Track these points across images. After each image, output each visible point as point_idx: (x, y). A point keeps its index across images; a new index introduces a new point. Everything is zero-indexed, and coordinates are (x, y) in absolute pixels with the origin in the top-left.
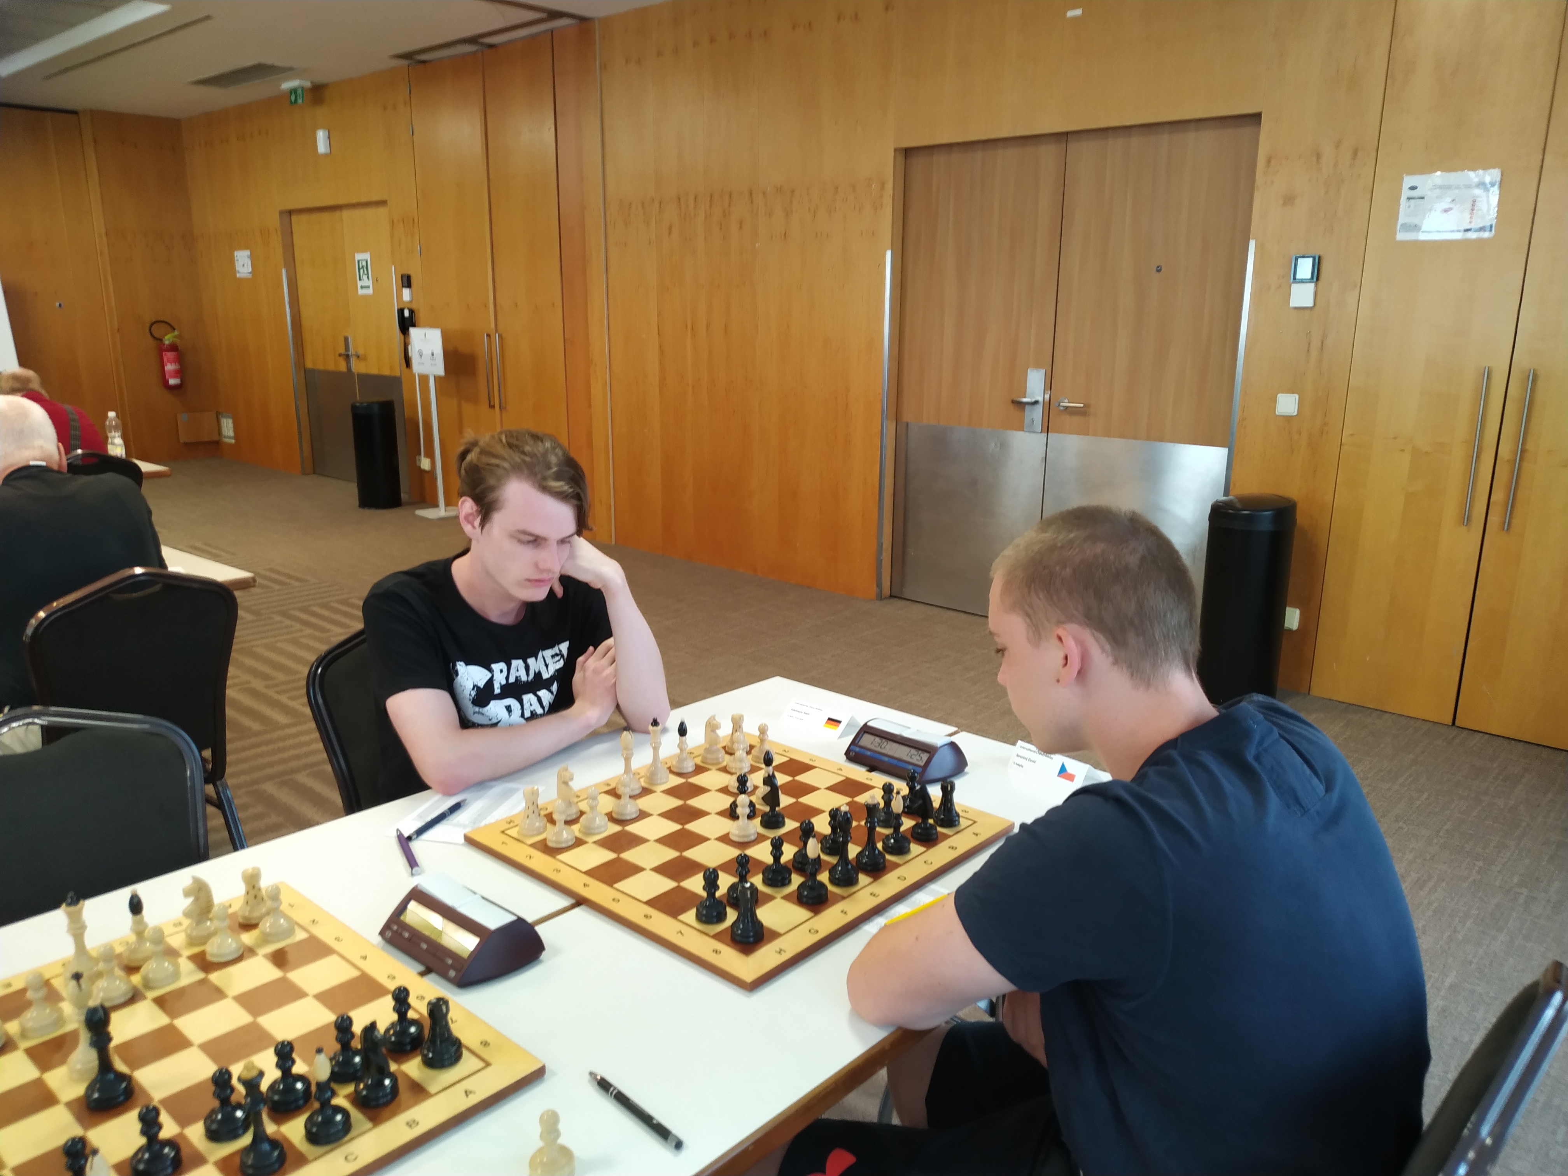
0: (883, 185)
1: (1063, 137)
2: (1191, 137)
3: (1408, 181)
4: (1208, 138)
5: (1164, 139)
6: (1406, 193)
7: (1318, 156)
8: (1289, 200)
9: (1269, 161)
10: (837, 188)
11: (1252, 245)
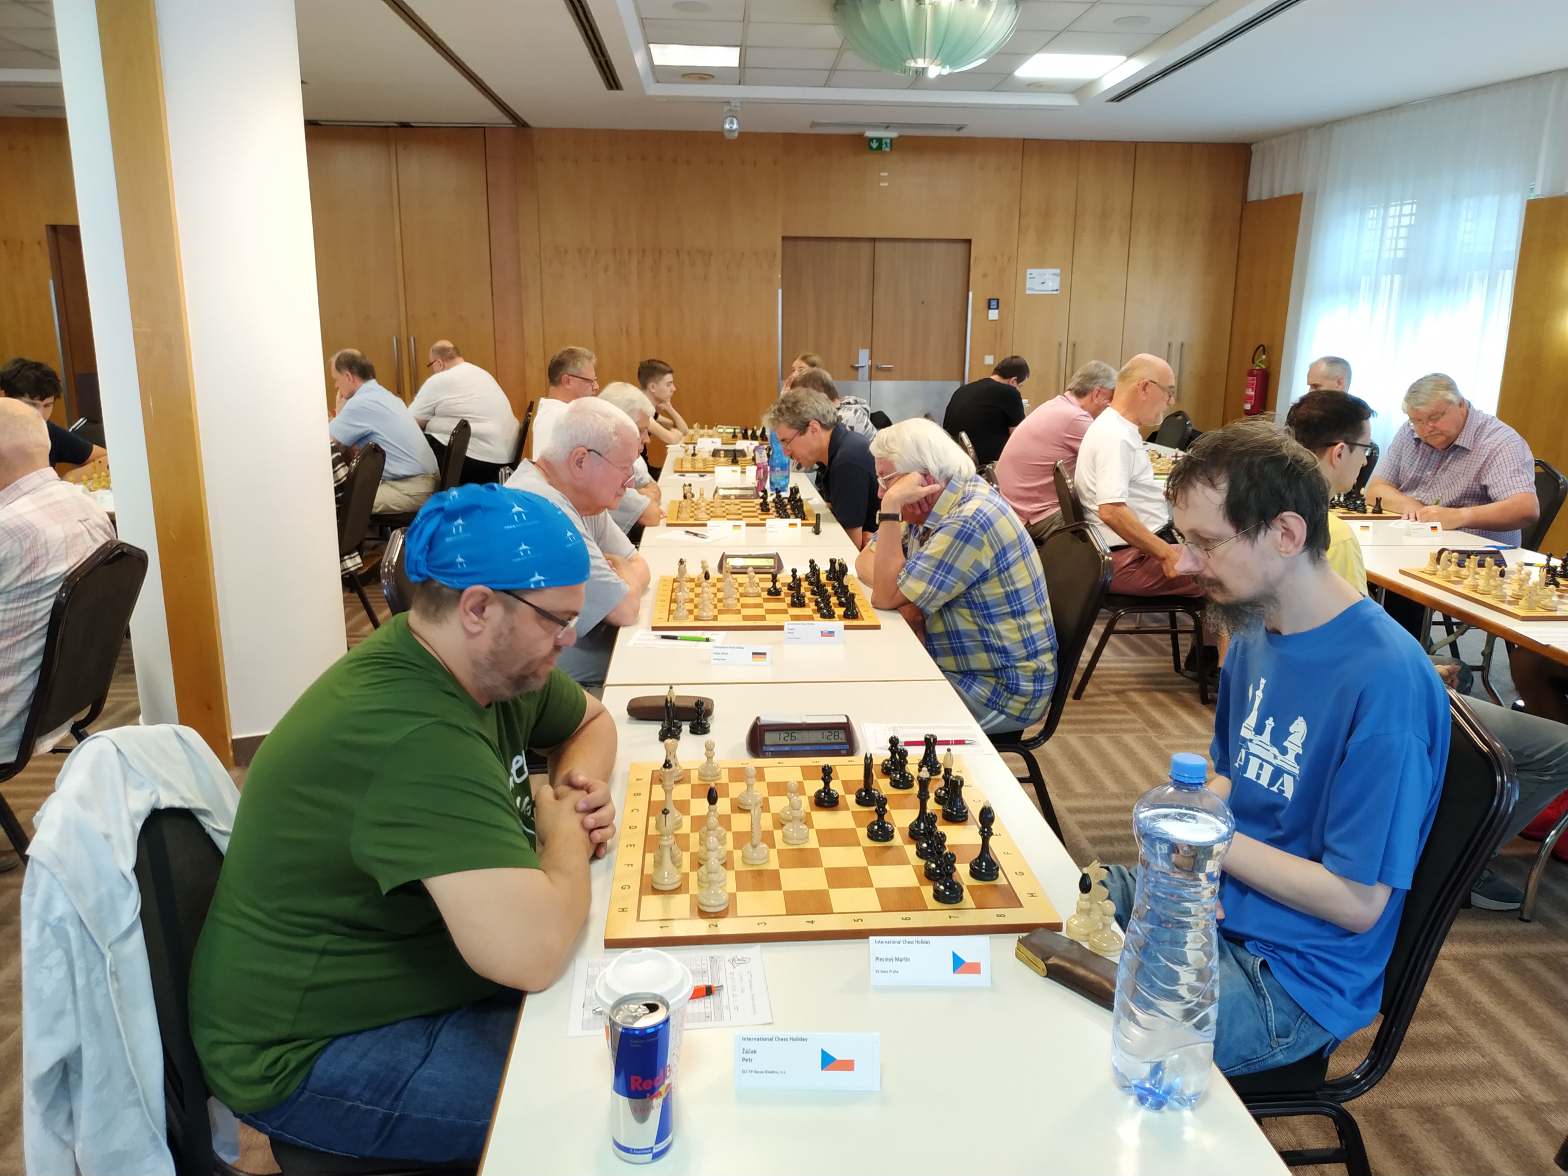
0: (775, 255)
1: (874, 240)
2: (935, 245)
3: (1029, 271)
4: (942, 246)
5: (923, 245)
6: (1028, 276)
7: (996, 259)
8: (985, 276)
9: (976, 259)
10: (743, 254)
11: (971, 294)
